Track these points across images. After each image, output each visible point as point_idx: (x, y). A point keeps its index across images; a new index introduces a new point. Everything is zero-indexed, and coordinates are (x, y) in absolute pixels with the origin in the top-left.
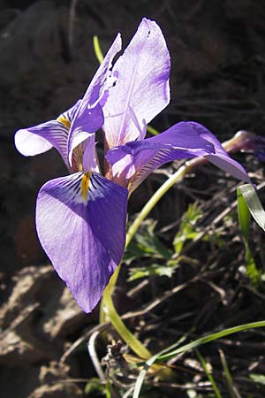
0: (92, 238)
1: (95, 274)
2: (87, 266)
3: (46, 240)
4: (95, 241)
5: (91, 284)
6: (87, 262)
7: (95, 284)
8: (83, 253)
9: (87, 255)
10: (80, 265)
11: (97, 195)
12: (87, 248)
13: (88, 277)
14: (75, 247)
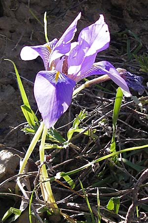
0: (56, 98)
1: (54, 113)
2: (51, 110)
3: (37, 94)
4: (57, 100)
5: (52, 117)
6: (51, 108)
7: (53, 117)
8: (51, 104)
9: (52, 105)
10: (48, 109)
11: (62, 81)
12: (53, 102)
13: (51, 114)
14: (47, 101)
